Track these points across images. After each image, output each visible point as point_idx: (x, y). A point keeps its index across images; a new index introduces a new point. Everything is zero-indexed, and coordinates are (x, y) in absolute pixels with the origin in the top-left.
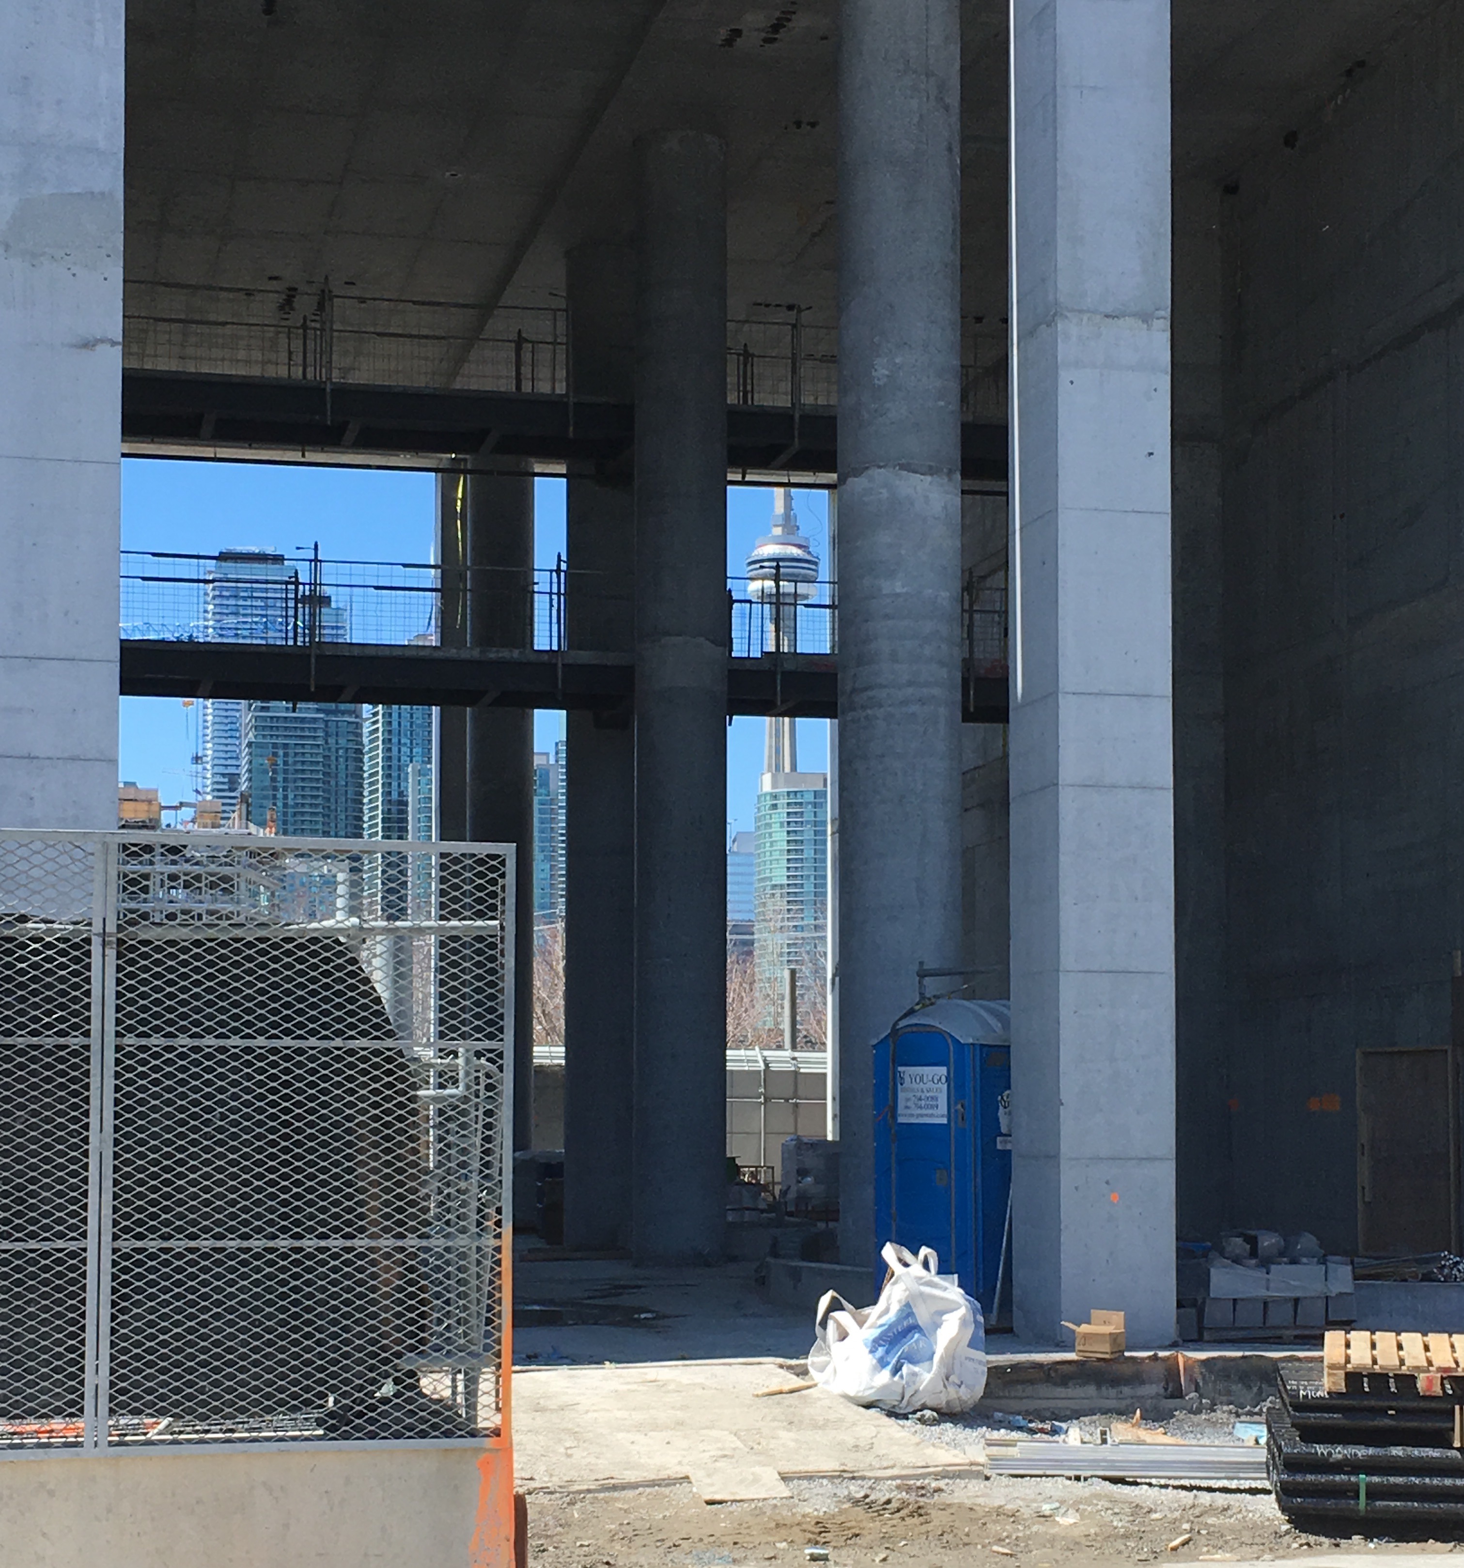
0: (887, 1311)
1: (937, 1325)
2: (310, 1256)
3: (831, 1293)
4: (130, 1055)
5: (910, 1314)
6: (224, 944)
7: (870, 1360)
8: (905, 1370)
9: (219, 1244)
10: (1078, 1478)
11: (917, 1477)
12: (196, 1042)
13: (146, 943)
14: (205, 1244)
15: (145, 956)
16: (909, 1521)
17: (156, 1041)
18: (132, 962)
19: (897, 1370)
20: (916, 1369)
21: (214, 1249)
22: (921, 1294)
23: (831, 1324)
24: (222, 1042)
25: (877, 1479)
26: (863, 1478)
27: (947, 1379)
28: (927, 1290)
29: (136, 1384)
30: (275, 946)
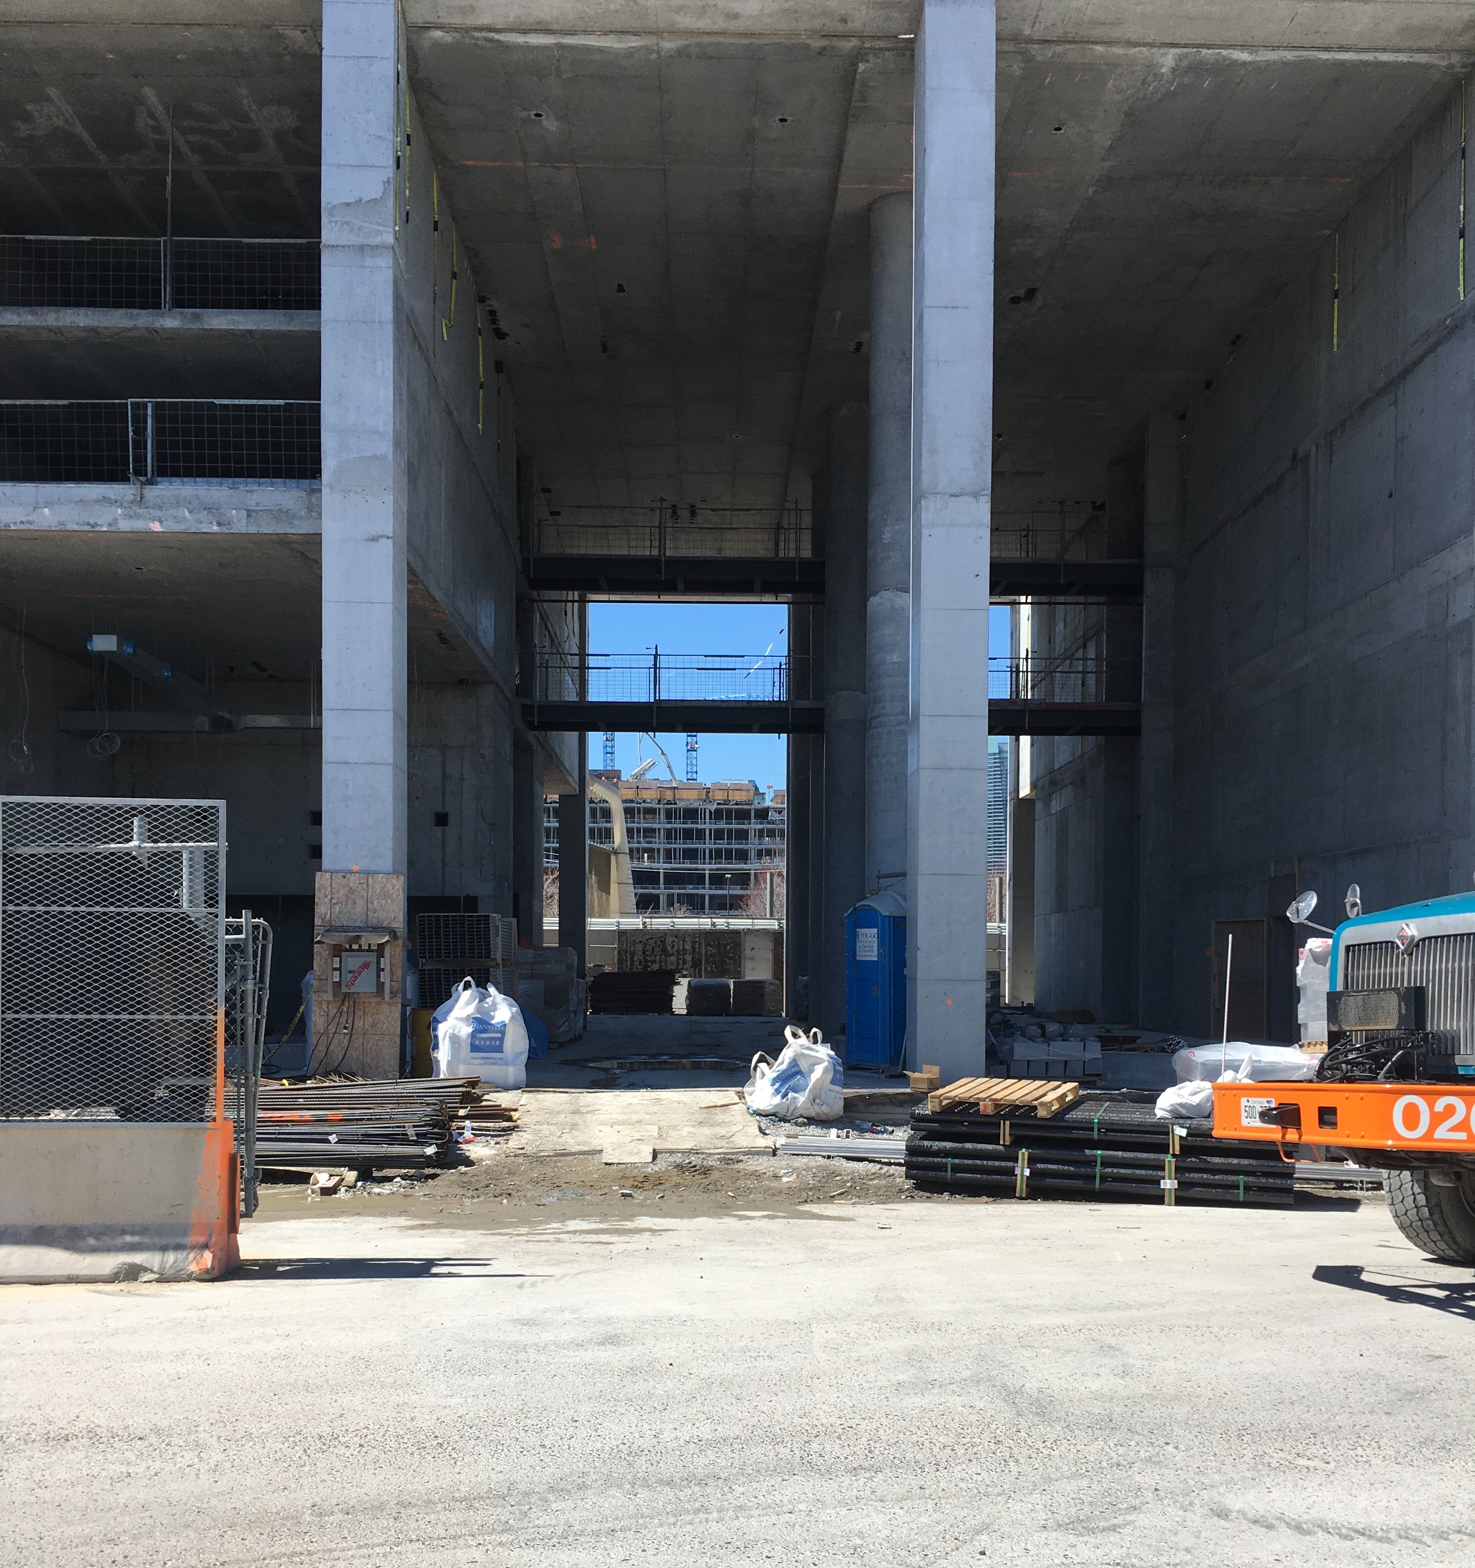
0: (782, 1063)
1: (812, 1071)
2: (110, 1024)
3: (759, 1053)
4: (10, 916)
5: (797, 1065)
6: (62, 856)
7: (771, 1090)
8: (790, 1096)
9: (60, 1017)
10: (829, 1157)
11: (733, 1154)
12: (47, 909)
13: (19, 855)
14: (53, 1016)
15: (18, 862)
16: (697, 1177)
17: (25, 908)
18: (11, 866)
19: (783, 1097)
20: (796, 1095)
21: (57, 1019)
22: (803, 1054)
23: (758, 1070)
24: (61, 909)
25: (710, 1154)
26: (702, 1153)
27: (814, 1101)
28: (806, 1052)
29: (15, 1090)
30: (91, 857)
